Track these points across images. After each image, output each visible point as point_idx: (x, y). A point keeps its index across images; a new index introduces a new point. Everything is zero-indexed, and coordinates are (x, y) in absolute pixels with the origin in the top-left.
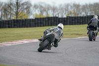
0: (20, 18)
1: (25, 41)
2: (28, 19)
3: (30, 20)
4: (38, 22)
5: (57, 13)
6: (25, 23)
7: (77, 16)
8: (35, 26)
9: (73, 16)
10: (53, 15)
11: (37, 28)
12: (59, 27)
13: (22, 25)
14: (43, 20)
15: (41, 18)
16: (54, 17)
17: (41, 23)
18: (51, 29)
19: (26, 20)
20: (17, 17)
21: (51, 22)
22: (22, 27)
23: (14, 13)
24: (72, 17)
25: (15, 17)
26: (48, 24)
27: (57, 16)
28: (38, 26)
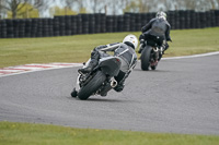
0: (21, 17)
1: (33, 68)
2: (39, 20)
3: (44, 20)
4: (61, 26)
5: (102, 5)
6: (33, 27)
7: (146, 11)
8: (55, 35)
9: (137, 11)
10: (94, 9)
11: (59, 38)
12: (127, 43)
13: (27, 31)
14: (73, 21)
15: (66, 17)
16: (96, 15)
17: (67, 28)
18: (109, 47)
19: (34, 21)
20: (14, 15)
21: (90, 24)
22: (26, 36)
23: (8, 5)
24: (137, 15)
25: (11, 13)
26: (83, 28)
27: (103, 12)
28: (61, 35)
